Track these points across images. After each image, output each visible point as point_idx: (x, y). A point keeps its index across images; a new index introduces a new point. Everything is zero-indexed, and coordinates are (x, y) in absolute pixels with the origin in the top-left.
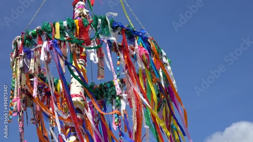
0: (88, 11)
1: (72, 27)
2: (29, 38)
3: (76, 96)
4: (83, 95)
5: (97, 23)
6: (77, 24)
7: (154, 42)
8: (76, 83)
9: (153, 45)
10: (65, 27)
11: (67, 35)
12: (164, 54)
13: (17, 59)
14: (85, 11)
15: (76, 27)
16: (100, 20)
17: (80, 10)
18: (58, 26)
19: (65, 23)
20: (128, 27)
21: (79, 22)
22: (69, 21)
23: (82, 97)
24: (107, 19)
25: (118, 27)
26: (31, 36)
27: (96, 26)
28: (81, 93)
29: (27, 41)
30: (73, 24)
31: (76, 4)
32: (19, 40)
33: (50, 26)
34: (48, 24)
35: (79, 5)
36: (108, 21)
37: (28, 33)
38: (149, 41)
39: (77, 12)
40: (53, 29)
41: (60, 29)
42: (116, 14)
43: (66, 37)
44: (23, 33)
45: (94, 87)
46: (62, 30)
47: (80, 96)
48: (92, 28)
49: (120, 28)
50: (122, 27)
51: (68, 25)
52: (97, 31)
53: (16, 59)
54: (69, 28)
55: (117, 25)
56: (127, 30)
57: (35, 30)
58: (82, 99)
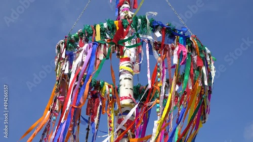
0: (133, 13)
1: (112, 28)
2: (71, 41)
3: (126, 98)
4: (132, 97)
5: (137, 23)
6: (117, 25)
7: (196, 40)
8: (124, 86)
9: (195, 43)
10: (105, 29)
11: (108, 36)
12: (208, 51)
13: (61, 63)
14: (130, 14)
15: (116, 28)
16: (140, 20)
17: (125, 13)
18: (98, 28)
19: (105, 25)
20: (168, 25)
21: (119, 23)
22: (109, 22)
23: (132, 99)
24: (147, 18)
25: (158, 26)
26: (74, 39)
27: (135, 26)
28: (130, 95)
29: (70, 44)
30: (113, 25)
31: (120, 7)
32: (62, 44)
33: (91, 29)
34: (89, 27)
35: (123, 7)
36: (148, 20)
37: (70, 36)
38: (191, 39)
39: (122, 14)
40: (94, 31)
41: (101, 31)
42: (155, 14)
43: (107, 38)
44: (66, 37)
45: (140, 88)
46: (103, 32)
47: (129, 98)
48: (132, 28)
49: (160, 27)
50: (163, 26)
51: (108, 27)
52: (137, 31)
53: (59, 62)
54: (109, 30)
55: (157, 24)
56: (167, 28)
57: (77, 33)
58: (131, 101)
